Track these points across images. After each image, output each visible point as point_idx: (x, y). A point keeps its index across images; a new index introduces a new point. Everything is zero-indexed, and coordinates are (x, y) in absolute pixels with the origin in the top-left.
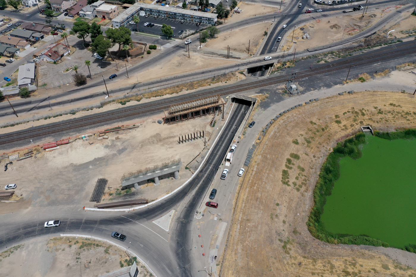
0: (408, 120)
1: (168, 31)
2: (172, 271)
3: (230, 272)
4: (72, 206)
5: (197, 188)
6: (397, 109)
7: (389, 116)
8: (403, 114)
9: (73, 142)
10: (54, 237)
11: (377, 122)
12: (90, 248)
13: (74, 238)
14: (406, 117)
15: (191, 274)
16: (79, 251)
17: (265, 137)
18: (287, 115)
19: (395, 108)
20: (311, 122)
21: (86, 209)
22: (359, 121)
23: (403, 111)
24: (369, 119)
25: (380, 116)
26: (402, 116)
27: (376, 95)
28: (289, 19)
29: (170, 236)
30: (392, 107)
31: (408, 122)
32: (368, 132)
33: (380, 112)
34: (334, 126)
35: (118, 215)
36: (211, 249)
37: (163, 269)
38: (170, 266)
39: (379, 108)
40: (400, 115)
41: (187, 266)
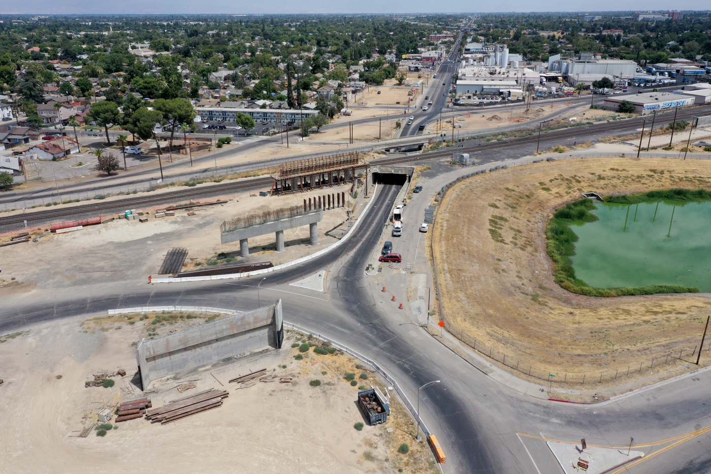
0: (643, 184)
1: (247, 121)
2: (350, 329)
3: (459, 319)
4: (123, 282)
5: (355, 250)
6: (624, 174)
7: (615, 181)
8: (634, 178)
9: (107, 221)
10: (93, 317)
11: (603, 189)
12: (174, 321)
13: (138, 314)
14: (640, 181)
15: (387, 329)
16: (153, 326)
18: (468, 180)
19: (620, 172)
20: (507, 189)
21: (153, 281)
22: (576, 188)
23: (632, 175)
24: (589, 186)
25: (602, 182)
26: (633, 180)
27: (587, 161)
28: (425, 117)
29: (328, 296)
30: (615, 172)
31: (645, 186)
32: (594, 199)
33: (600, 178)
34: (543, 194)
35: (221, 282)
36: (410, 301)
37: (331, 328)
38: (342, 324)
39: (597, 174)
40: (630, 179)
41: (375, 321)
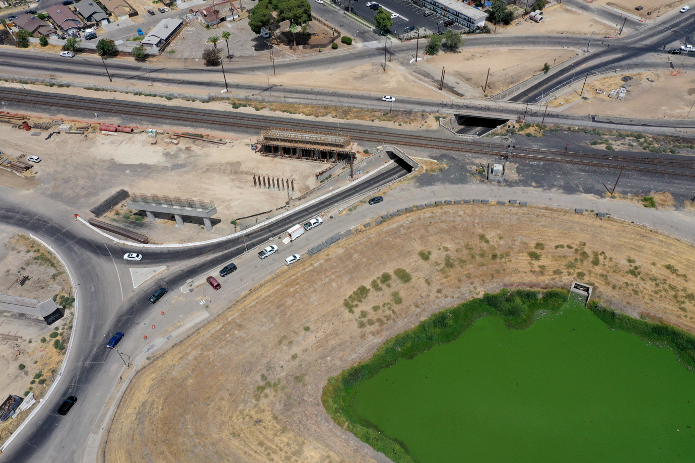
0: (684, 310)
2: (94, 337)
4: (69, 208)
5: (221, 253)
6: (674, 280)
7: (649, 286)
8: (681, 293)
11: (614, 287)
12: (44, 263)
13: (39, 245)
14: (683, 302)
16: (32, 261)
17: (377, 227)
18: (448, 208)
19: (674, 276)
20: (482, 237)
21: (78, 217)
22: (577, 271)
23: (685, 290)
24: (602, 275)
25: (630, 278)
26: (675, 297)
27: (650, 238)
30: (667, 272)
31: (680, 312)
32: (582, 296)
33: (634, 272)
34: (522, 261)
35: (103, 241)
37: (89, 328)
38: (97, 329)
39: (637, 264)
40: (673, 293)
